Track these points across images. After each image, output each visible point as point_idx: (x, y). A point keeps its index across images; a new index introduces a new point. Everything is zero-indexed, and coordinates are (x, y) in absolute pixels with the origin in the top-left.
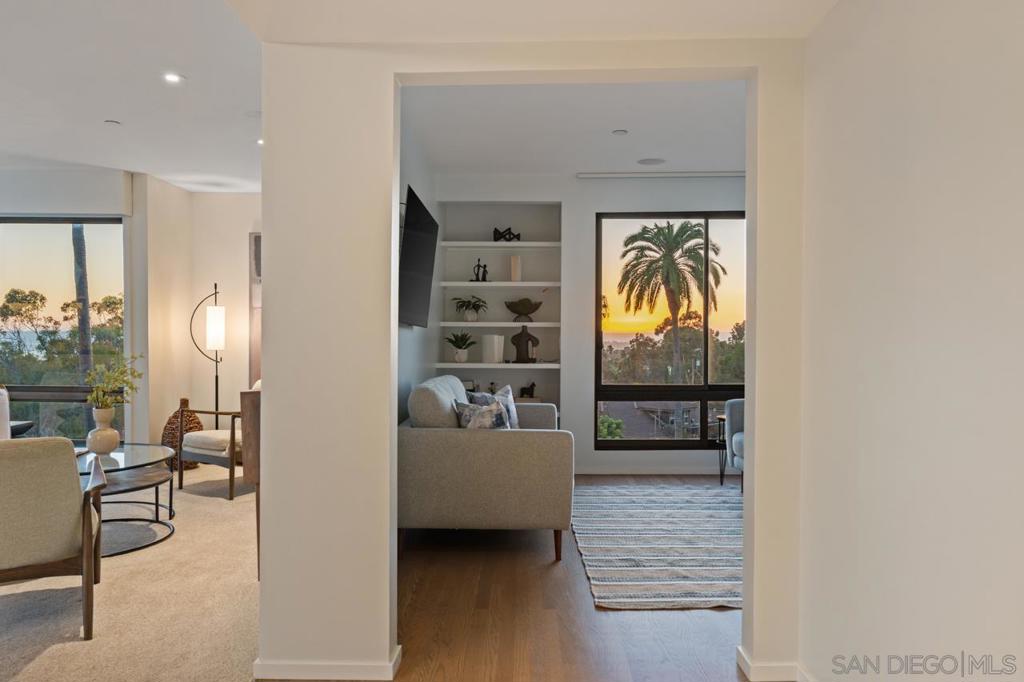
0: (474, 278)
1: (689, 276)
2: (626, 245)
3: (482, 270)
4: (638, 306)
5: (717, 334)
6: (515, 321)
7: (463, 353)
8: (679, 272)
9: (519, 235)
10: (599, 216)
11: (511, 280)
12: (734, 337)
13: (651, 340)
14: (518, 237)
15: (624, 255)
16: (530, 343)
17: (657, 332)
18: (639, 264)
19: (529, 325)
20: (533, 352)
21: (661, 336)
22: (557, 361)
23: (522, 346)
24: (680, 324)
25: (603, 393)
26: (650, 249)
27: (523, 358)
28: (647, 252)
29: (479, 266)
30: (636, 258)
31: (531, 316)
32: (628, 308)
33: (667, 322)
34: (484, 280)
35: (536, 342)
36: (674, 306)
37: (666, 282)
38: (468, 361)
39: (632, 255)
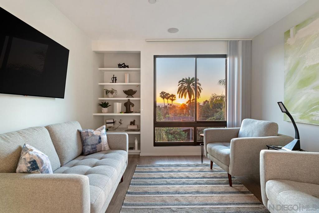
0: (112, 82)
1: (193, 90)
2: (179, 82)
3: (115, 79)
4: (182, 97)
5: (200, 103)
6: (127, 97)
7: (105, 110)
8: (191, 89)
9: (128, 66)
10: (155, 57)
11: (125, 82)
12: (203, 104)
13: (185, 105)
14: (128, 67)
15: (179, 85)
16: (131, 105)
17: (187, 103)
18: (182, 87)
19: (131, 99)
20: (132, 109)
21: (188, 104)
22: (140, 112)
23: (128, 107)
24: (191, 101)
25: (156, 124)
26: (184, 84)
27: (128, 111)
28: (184, 85)
29: (114, 77)
30: (181, 86)
31: (133, 96)
32: (179, 97)
33: (189, 101)
34: (116, 82)
35: (133, 105)
36: (190, 97)
37: (188, 91)
38: (108, 112)
39: (180, 85)
